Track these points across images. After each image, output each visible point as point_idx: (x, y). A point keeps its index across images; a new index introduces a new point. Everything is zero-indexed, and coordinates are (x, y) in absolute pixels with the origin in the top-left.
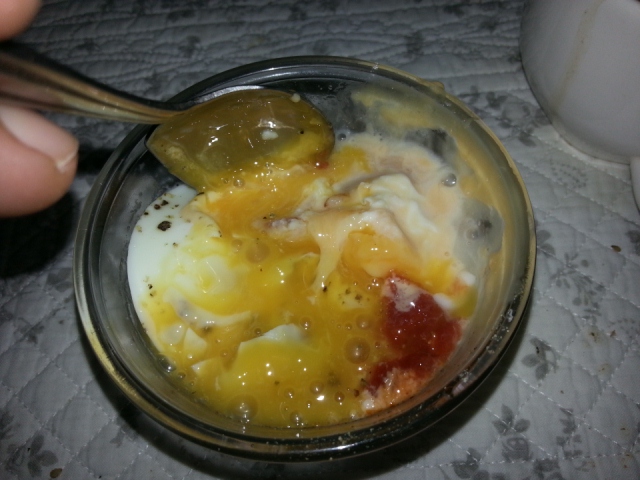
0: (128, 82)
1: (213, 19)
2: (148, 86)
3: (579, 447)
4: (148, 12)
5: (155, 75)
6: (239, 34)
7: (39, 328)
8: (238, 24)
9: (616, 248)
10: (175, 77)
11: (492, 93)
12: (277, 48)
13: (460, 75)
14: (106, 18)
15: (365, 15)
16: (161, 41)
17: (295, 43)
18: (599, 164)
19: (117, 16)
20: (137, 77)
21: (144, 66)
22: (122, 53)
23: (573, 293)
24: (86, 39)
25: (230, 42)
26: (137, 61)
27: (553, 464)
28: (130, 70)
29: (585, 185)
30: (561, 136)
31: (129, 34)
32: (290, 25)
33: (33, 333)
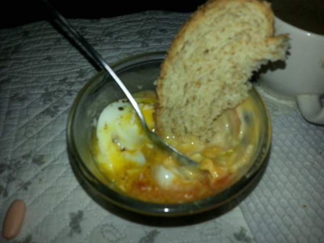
0: (68, 74)
1: (107, 47)
2: (78, 75)
5: (81, 70)
6: (119, 53)
7: (29, 183)
8: (118, 49)
10: (91, 71)
14: (57, 47)
18: (283, 102)
19: (62, 46)
20: (73, 71)
21: (76, 67)
22: (65, 61)
24: (48, 56)
25: (115, 56)
26: (72, 64)
28: (69, 68)
29: (277, 110)
30: (264, 91)
31: (68, 53)
32: (141, 49)
33: (25, 186)
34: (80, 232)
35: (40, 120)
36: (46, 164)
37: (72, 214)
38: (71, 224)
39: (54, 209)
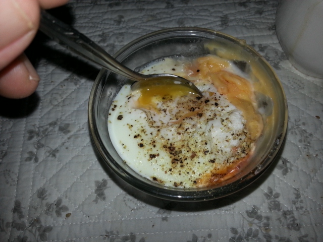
1: (130, 7)
2: (100, 39)
3: (302, 205)
4: (98, 3)
5: (103, 34)
6: (142, 15)
7: (57, 151)
8: (142, 10)
9: (318, 117)
10: (113, 35)
11: (261, 45)
12: (160, 21)
13: (246, 36)
14: (79, 5)
15: (201, 6)
16: (106, 17)
17: (168, 19)
18: (310, 79)
19: (84, 5)
20: (95, 34)
21: (98, 29)
22: (87, 23)
23: (298, 137)
25: (138, 18)
26: (94, 27)
27: (291, 212)
28: (91, 31)
29: (303, 88)
30: (292, 65)
31: (90, 14)
32: (166, 10)
33: (54, 153)
34: (104, 199)
35: (64, 88)
36: (72, 133)
37: (97, 182)
38: (96, 191)
39: (81, 176)
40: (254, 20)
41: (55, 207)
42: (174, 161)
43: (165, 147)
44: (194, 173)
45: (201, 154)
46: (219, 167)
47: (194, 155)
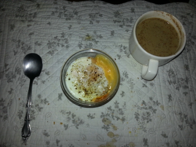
0: (58, 34)
1: (75, 21)
3: (126, 107)
4: (61, 17)
5: (63, 33)
6: (80, 26)
8: (80, 23)
9: (138, 78)
10: (67, 34)
11: (124, 46)
12: (87, 30)
13: (119, 41)
14: (53, 17)
15: (104, 25)
16: (64, 25)
17: (90, 30)
19: (55, 17)
21: (61, 30)
22: (56, 27)
24: (49, 22)
25: (78, 27)
26: (59, 29)
27: (121, 109)
28: (58, 31)
31: (57, 22)
32: (90, 25)
33: (43, 82)
34: (61, 100)
35: (47, 56)
36: (50, 75)
37: (59, 94)
38: (59, 97)
39: (53, 91)
40: (124, 34)
41: (44, 101)
42: (86, 94)
43: (83, 89)
44: (91, 98)
45: (94, 93)
46: (99, 96)
47: (92, 93)
